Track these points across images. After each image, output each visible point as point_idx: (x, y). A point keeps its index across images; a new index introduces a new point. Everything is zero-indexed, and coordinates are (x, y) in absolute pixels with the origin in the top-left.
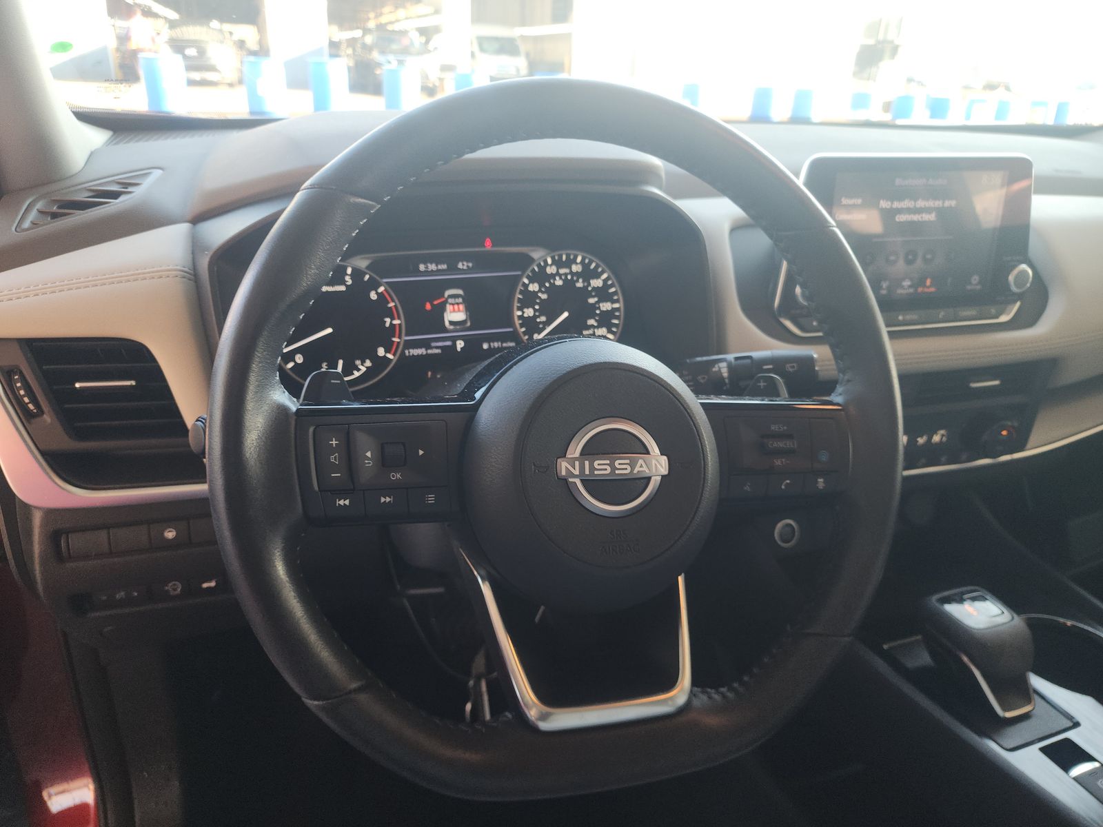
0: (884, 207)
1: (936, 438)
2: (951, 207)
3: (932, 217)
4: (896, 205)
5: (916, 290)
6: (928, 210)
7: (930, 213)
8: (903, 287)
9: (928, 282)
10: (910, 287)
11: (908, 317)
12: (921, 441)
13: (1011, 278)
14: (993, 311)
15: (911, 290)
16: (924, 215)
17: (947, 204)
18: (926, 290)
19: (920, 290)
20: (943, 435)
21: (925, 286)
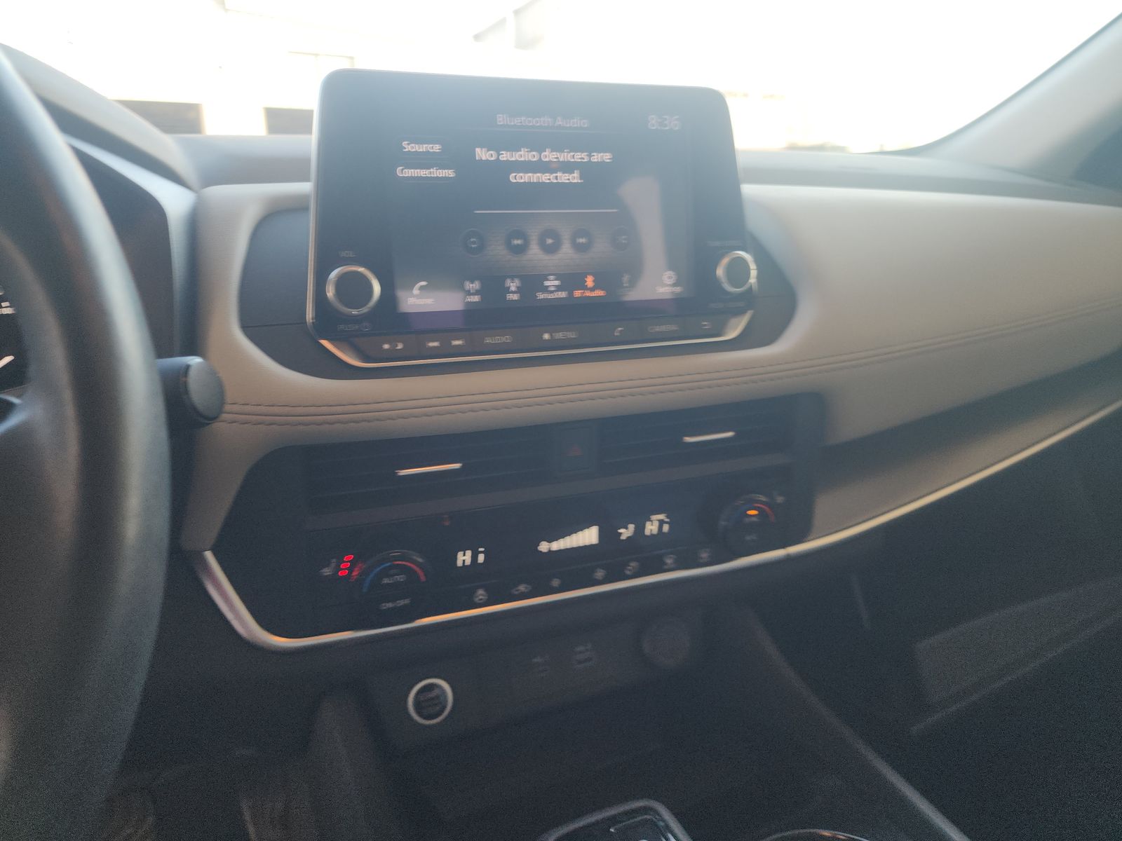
0: (484, 158)
1: (651, 528)
2: (603, 162)
3: (575, 178)
4: (505, 156)
5: (571, 294)
6: (567, 167)
7: (572, 172)
8: (545, 290)
9: (590, 281)
10: (559, 288)
11: (559, 335)
12: (626, 533)
13: (720, 272)
14: (706, 324)
15: (563, 295)
16: (559, 174)
17: (597, 157)
18: (588, 294)
19: (577, 293)
20: (661, 522)
21: (585, 288)
